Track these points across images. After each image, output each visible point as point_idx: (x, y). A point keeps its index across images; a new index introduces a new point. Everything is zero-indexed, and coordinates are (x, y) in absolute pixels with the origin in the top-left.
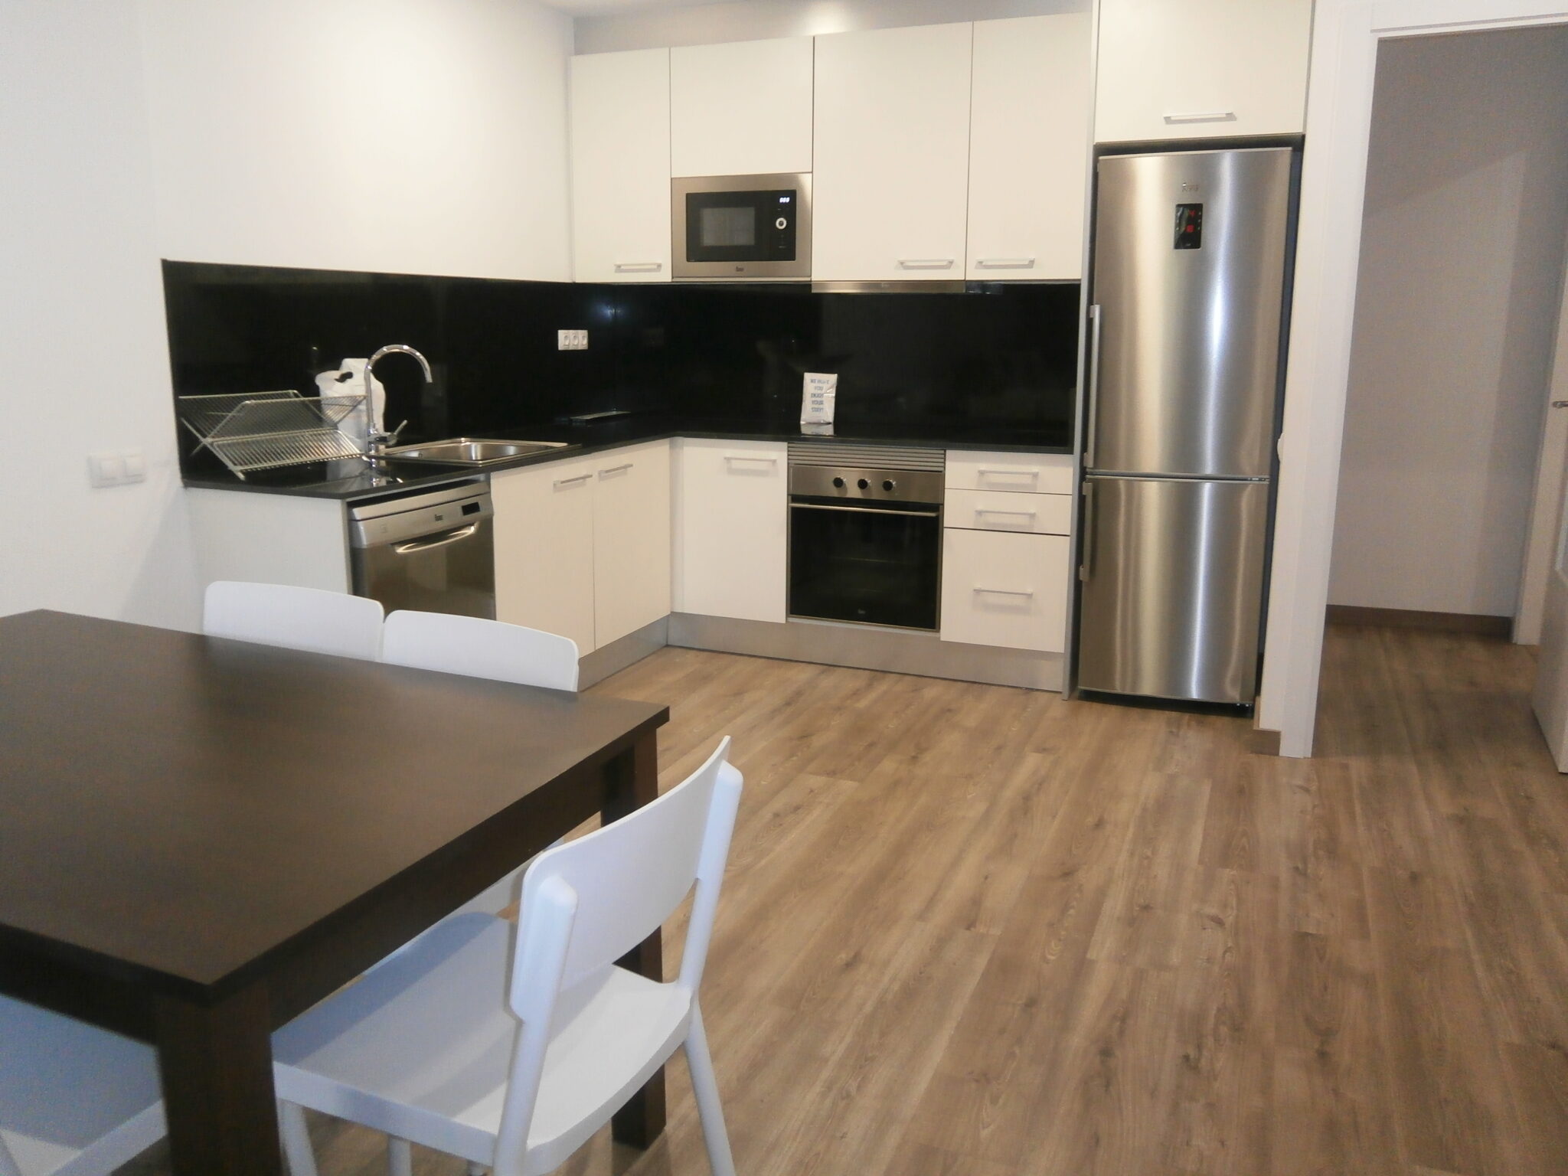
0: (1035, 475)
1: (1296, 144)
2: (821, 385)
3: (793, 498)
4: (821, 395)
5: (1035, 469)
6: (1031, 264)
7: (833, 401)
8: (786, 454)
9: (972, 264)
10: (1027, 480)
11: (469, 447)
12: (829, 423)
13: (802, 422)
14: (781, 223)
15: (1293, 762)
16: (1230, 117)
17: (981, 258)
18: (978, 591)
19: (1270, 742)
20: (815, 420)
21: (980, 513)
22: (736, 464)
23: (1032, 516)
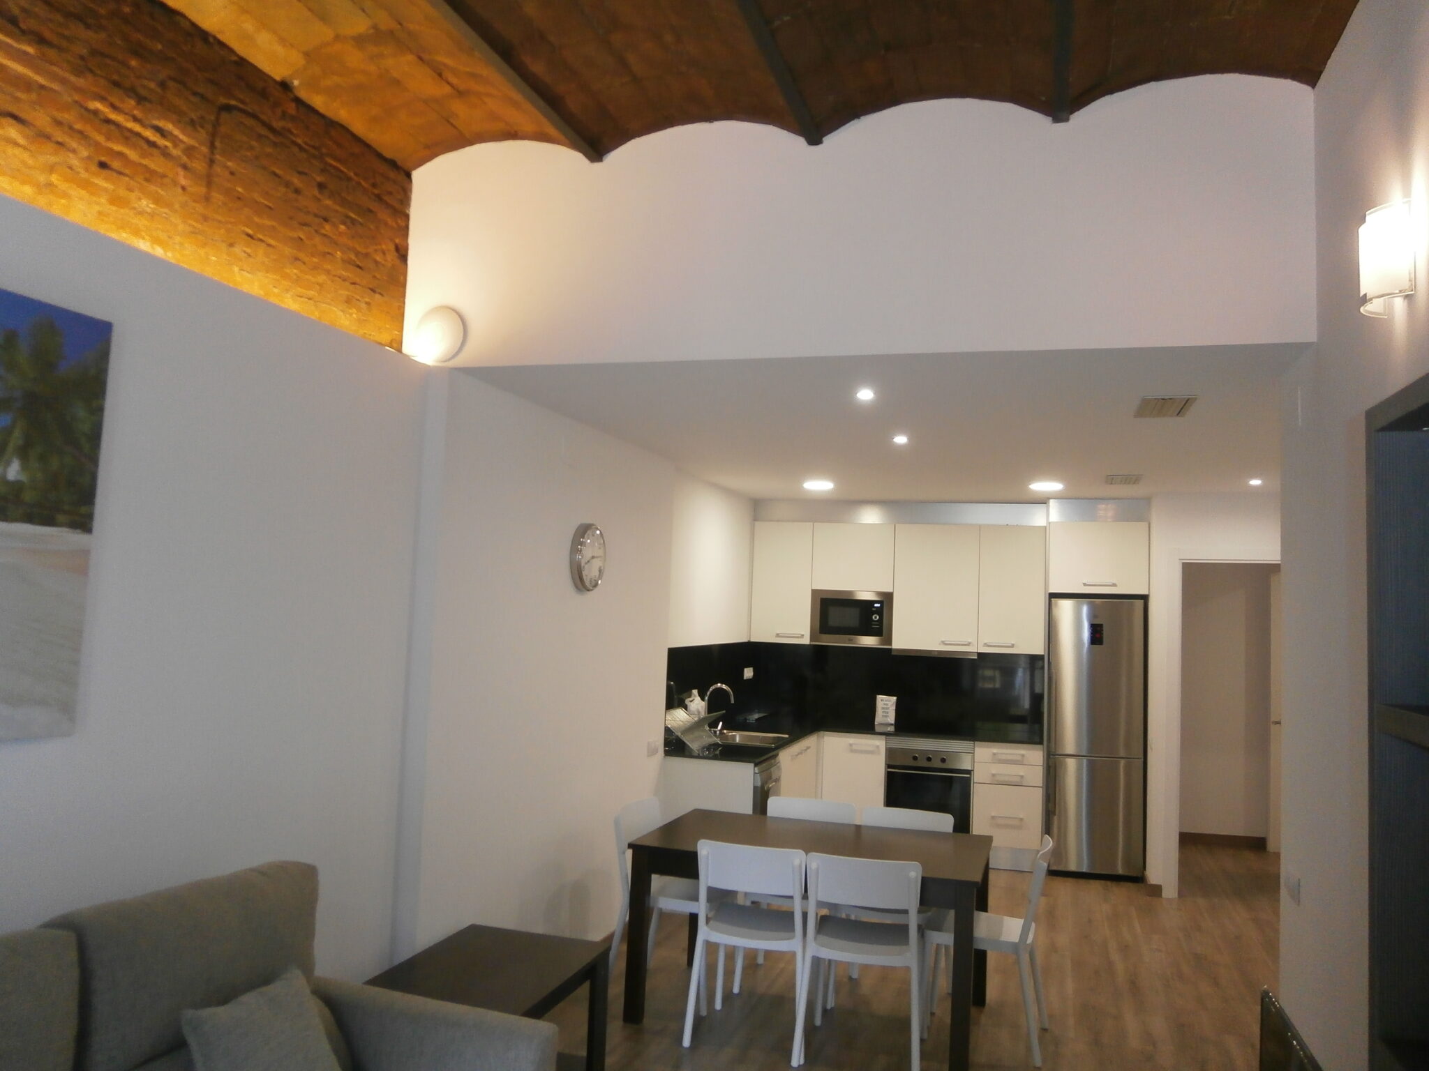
0: (1023, 756)
1: (1145, 598)
2: (887, 703)
3: (888, 766)
4: (888, 708)
5: (1022, 752)
6: (1013, 646)
7: (894, 711)
8: (884, 742)
9: (981, 645)
10: (1019, 758)
11: (735, 736)
12: (892, 725)
13: (876, 723)
14: (876, 617)
15: (1168, 900)
16: (1114, 585)
17: (986, 642)
18: (993, 818)
19: (1156, 891)
20: (883, 722)
21: (993, 775)
22: (854, 747)
23: (1022, 777)
